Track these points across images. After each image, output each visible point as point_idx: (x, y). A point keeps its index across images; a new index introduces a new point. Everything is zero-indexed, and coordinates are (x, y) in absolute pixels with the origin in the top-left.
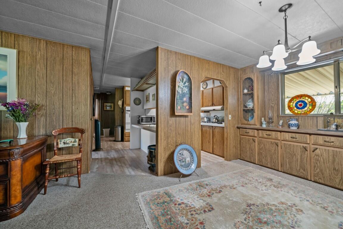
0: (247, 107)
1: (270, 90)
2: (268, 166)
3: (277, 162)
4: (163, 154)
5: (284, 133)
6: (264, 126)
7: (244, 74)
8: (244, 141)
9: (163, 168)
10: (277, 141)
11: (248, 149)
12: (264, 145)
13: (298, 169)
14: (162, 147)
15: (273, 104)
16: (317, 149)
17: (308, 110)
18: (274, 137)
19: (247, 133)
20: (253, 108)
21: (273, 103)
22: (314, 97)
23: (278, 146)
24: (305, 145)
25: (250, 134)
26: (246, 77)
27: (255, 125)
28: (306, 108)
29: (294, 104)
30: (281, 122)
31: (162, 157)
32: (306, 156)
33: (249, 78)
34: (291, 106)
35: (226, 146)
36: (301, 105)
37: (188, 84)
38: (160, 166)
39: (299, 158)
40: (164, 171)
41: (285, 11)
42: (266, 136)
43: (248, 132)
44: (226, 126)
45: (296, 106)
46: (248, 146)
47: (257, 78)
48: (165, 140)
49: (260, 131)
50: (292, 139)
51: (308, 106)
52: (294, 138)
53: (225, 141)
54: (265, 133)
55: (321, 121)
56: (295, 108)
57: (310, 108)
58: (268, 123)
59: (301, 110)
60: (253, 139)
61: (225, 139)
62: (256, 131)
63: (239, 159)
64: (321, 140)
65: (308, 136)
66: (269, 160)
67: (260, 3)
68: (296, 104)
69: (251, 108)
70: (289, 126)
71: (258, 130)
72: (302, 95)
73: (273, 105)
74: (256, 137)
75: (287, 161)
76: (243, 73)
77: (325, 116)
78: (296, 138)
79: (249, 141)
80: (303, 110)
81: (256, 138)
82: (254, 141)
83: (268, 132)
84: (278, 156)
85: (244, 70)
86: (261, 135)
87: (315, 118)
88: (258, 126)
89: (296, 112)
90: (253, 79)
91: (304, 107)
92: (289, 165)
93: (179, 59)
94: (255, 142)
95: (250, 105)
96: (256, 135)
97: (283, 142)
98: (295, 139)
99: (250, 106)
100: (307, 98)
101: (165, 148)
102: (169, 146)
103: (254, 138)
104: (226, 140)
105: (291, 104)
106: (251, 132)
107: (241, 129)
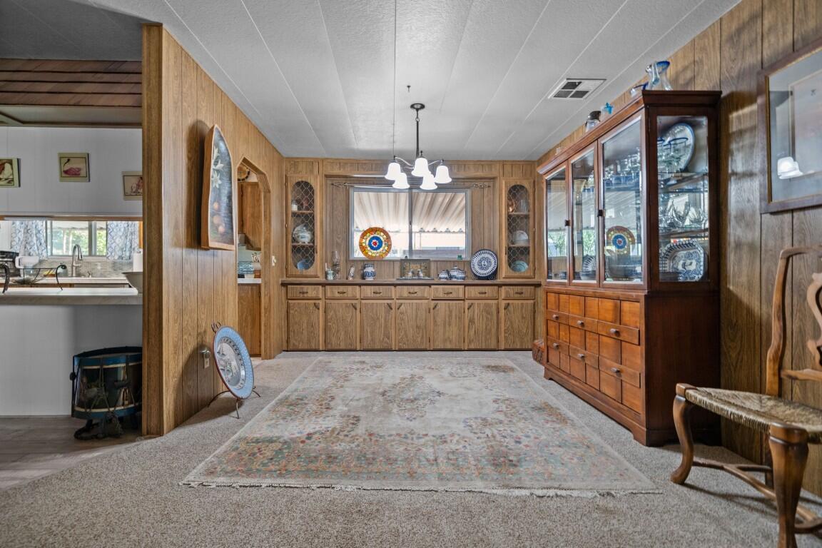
0: (298, 242)
1: (335, 213)
2: (341, 347)
3: (354, 336)
4: (172, 365)
5: (365, 287)
6: (330, 278)
7: (294, 172)
8: (296, 310)
9: (172, 407)
10: (354, 302)
11: (305, 325)
12: (335, 311)
13: (381, 339)
14: (171, 344)
15: (339, 238)
16: (401, 304)
17: (384, 251)
18: (350, 295)
19: (303, 293)
20: (312, 244)
21: (339, 236)
22: (390, 234)
23: (356, 309)
24: (389, 302)
25: (309, 295)
26: (300, 180)
27: (316, 276)
28: (381, 249)
29: (367, 242)
30: (352, 270)
31: (171, 374)
32: (390, 317)
33: (306, 182)
34: (364, 245)
35: (265, 326)
36: (375, 244)
37: (222, 165)
38: (166, 403)
39: (383, 322)
40: (176, 415)
41: (417, 110)
42: (337, 295)
43: (305, 291)
44: (265, 281)
45: (370, 245)
46: (305, 320)
47: (321, 186)
48: (175, 321)
49: (328, 287)
50: (375, 295)
51: (383, 245)
52: (377, 293)
53: (263, 315)
54: (336, 289)
55: (397, 266)
56: (369, 248)
57: (386, 248)
58: (336, 272)
59: (375, 251)
60: (315, 304)
61: (263, 310)
62: (320, 287)
63: (284, 352)
64: (405, 291)
65: (393, 287)
66: (342, 337)
67: (409, 87)
68: (370, 241)
69: (306, 243)
70: (363, 277)
71: (324, 285)
72: (376, 228)
73: (339, 241)
74: (320, 299)
75: (369, 331)
76: (293, 169)
77: (402, 261)
78: (380, 293)
79: (306, 308)
80: (378, 251)
81: (320, 302)
82: (317, 306)
83: (342, 288)
84: (356, 327)
85: (294, 162)
86: (329, 294)
87: (392, 263)
88: (322, 279)
89: (370, 254)
90: (313, 185)
91: (378, 248)
92: (371, 336)
93: (203, 89)
94: (319, 309)
95: (305, 237)
96: (320, 296)
97: (363, 302)
98: (378, 295)
99: (303, 240)
100: (382, 234)
101: (175, 346)
102: (185, 337)
103: (317, 302)
104: (266, 313)
105: (364, 241)
106: (311, 291)
107: (289, 286)
